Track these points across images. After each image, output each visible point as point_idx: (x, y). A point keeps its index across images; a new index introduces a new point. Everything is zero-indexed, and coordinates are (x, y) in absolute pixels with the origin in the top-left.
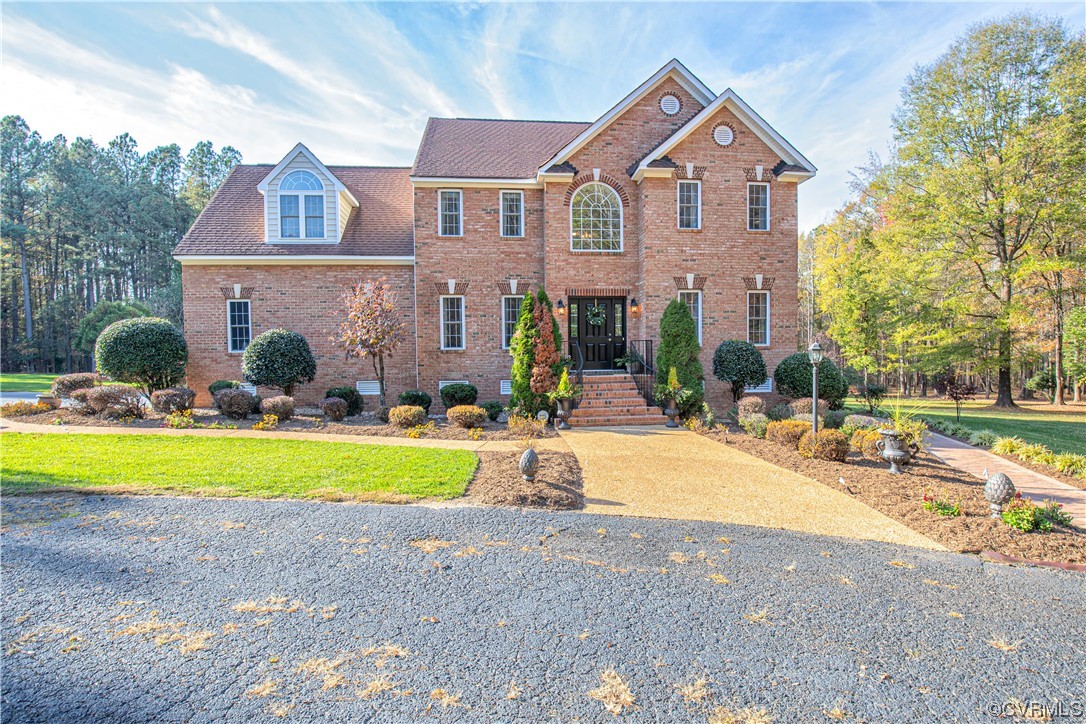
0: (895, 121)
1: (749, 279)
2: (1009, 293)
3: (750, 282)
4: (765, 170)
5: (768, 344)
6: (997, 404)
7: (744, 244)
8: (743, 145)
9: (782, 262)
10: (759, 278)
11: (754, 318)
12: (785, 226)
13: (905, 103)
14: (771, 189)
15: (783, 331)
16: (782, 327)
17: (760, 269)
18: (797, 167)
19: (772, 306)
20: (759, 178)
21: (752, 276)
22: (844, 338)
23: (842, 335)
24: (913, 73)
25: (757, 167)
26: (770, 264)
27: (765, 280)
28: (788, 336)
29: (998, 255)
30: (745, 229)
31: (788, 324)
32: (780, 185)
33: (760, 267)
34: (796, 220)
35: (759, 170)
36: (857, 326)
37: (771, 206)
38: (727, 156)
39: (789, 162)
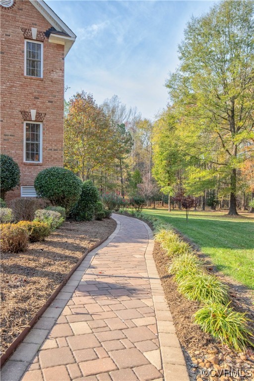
0: (180, 48)
1: (25, 112)
2: (236, 152)
3: (25, 115)
4: (39, 33)
5: (41, 162)
6: (229, 214)
7: (21, 85)
8: (21, 9)
9: (52, 102)
10: (33, 113)
11: (30, 142)
12: (54, 76)
13: (186, 39)
14: (44, 47)
15: (52, 153)
16: (51, 150)
17: (34, 106)
18: (63, 33)
19: (44, 134)
20: (34, 37)
21: (27, 110)
22: (158, 176)
23: (157, 174)
24: (191, 21)
25: (32, 29)
26: (43, 103)
27: (38, 115)
28: (56, 156)
29: (231, 130)
30: (23, 74)
31: (56, 148)
32: (50, 45)
33: (34, 104)
34: (63, 72)
35: (34, 32)
36: (165, 169)
37: (44, 60)
38: (8, 16)
39: (58, 29)
